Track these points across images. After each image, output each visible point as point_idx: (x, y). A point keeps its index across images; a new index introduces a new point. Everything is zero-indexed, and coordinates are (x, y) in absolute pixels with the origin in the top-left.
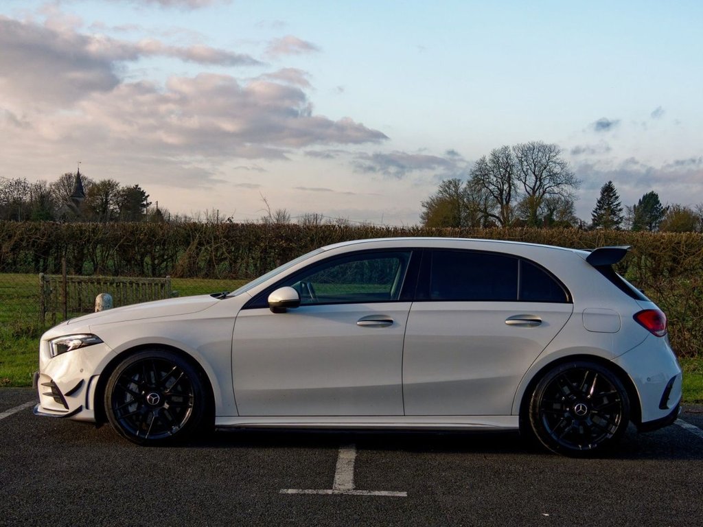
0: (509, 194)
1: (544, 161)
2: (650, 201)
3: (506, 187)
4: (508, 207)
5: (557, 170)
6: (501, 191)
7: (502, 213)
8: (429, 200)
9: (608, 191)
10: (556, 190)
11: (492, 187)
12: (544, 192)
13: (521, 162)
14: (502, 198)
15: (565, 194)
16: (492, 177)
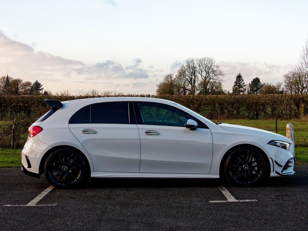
0: (195, 80)
1: (209, 65)
2: (256, 81)
3: (193, 77)
4: (194, 86)
5: (215, 69)
6: (191, 79)
7: (192, 88)
8: (159, 84)
9: (239, 77)
10: (215, 78)
11: (187, 77)
12: (210, 79)
13: (200, 66)
14: (191, 82)
15: (219, 80)
16: (187, 73)
